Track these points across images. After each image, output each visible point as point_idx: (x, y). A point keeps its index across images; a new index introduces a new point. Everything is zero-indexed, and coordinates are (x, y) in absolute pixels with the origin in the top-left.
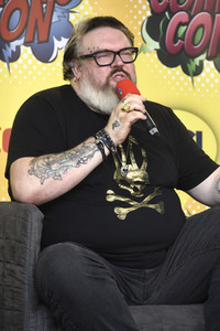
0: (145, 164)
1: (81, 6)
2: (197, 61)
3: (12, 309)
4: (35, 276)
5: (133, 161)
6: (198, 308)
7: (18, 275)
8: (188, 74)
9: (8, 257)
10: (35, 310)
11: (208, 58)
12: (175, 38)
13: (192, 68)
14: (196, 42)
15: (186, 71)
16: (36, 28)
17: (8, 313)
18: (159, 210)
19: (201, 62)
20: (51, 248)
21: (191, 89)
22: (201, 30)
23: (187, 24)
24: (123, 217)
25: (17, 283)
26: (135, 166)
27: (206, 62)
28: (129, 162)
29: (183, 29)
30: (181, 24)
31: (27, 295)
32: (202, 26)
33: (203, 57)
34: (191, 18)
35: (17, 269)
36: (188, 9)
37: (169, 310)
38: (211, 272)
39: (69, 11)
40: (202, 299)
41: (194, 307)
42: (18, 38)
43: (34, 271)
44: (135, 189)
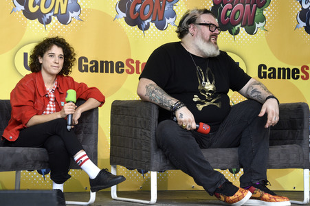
0: (214, 82)
1: (179, 2)
2: (236, 28)
3: (145, 150)
4: (155, 135)
5: (208, 80)
6: (235, 149)
7: (148, 135)
8: (232, 34)
9: (143, 126)
10: (156, 151)
11: (242, 26)
12: (226, 17)
13: (234, 31)
14: (236, 18)
15: (231, 33)
16: (157, 13)
17: (144, 152)
18: (218, 106)
19: (239, 28)
20: (163, 122)
21: (233, 41)
22: (238, 12)
23: (231, 10)
24: (201, 109)
25: (147, 139)
26: (209, 83)
27: (241, 28)
28: (206, 81)
29: (229, 12)
30: (228, 10)
31: (152, 144)
32: (239, 10)
33: (239, 25)
34: (233, 7)
35: (147, 132)
36: (232, 3)
37: (221, 151)
38: (241, 133)
39: (173, 5)
40: (237, 145)
41: (233, 149)
42: (148, 19)
43: (155, 133)
44: (208, 95)
